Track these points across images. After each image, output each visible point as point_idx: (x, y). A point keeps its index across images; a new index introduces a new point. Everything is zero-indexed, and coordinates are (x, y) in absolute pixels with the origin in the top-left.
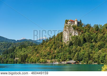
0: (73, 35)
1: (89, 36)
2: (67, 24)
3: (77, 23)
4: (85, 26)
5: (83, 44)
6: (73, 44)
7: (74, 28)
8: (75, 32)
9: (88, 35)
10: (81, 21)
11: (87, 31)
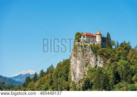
0: (92, 65)
1: (127, 68)
2: (79, 41)
3: (100, 40)
4: (118, 46)
5: (114, 86)
6: (91, 85)
7: (95, 50)
8: (97, 60)
9: (124, 65)
10: (108, 35)
11: (122, 57)
